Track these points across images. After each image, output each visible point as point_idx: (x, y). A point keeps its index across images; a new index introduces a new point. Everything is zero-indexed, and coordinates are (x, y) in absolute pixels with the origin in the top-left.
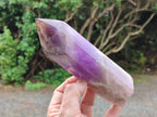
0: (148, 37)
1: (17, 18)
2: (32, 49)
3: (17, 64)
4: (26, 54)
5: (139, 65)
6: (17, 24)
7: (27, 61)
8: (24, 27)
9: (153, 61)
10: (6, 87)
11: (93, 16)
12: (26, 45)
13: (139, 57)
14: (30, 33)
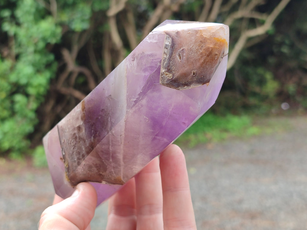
0: (279, 39)
1: (6, 13)
2: (42, 80)
4: (32, 91)
5: (264, 98)
6: (6, 27)
7: (34, 105)
8: (22, 33)
9: (291, 88)
13: (262, 82)
14: (36, 44)
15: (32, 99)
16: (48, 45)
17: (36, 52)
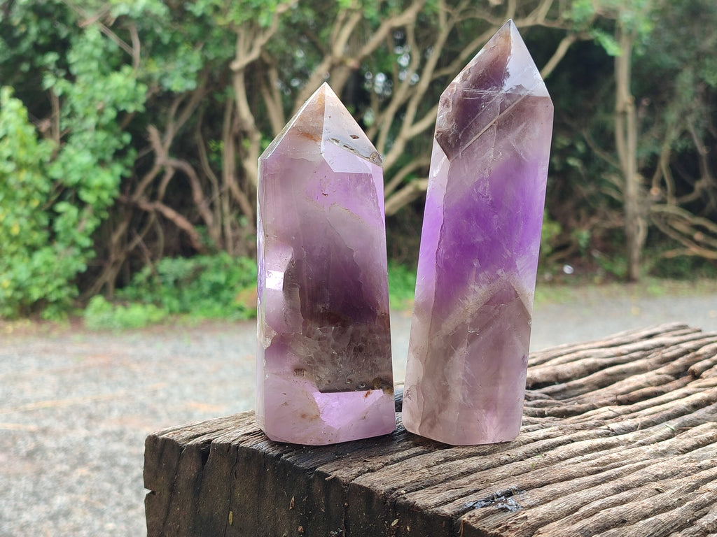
1: (51, 58)
2: (107, 179)
3: (52, 237)
4: (86, 196)
6: (49, 82)
7: (90, 224)
8: (76, 91)
10: (10, 327)
11: (339, 49)
12: (85, 159)
14: (100, 113)
15: (87, 212)
16: (121, 115)
17: (98, 127)
